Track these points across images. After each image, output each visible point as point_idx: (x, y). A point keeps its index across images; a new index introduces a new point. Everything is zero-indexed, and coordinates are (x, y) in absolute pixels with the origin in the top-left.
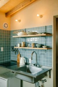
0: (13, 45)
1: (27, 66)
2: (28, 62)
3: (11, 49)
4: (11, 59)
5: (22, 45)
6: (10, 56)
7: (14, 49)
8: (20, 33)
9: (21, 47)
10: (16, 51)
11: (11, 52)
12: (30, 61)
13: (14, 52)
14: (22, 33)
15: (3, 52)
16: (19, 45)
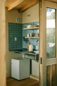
0: (24, 36)
1: (34, 51)
2: (35, 49)
3: (23, 39)
4: (23, 48)
5: (31, 35)
6: (22, 45)
7: (25, 39)
8: (29, 26)
9: (30, 36)
10: (27, 40)
11: (23, 42)
12: (37, 48)
13: (25, 41)
14: (30, 26)
15: (17, 41)
16: (28, 35)
